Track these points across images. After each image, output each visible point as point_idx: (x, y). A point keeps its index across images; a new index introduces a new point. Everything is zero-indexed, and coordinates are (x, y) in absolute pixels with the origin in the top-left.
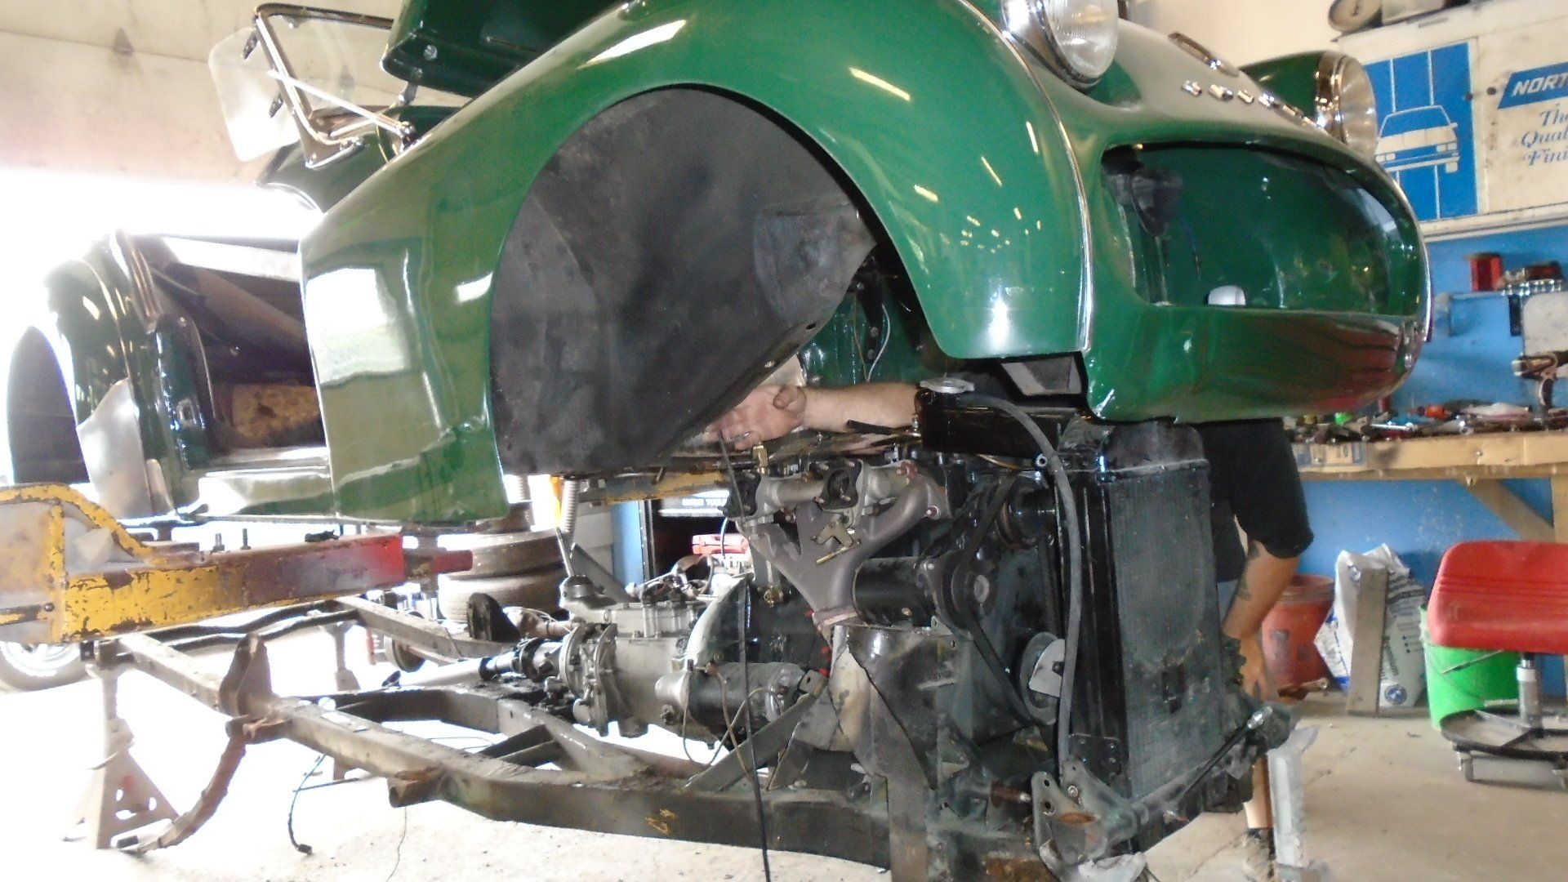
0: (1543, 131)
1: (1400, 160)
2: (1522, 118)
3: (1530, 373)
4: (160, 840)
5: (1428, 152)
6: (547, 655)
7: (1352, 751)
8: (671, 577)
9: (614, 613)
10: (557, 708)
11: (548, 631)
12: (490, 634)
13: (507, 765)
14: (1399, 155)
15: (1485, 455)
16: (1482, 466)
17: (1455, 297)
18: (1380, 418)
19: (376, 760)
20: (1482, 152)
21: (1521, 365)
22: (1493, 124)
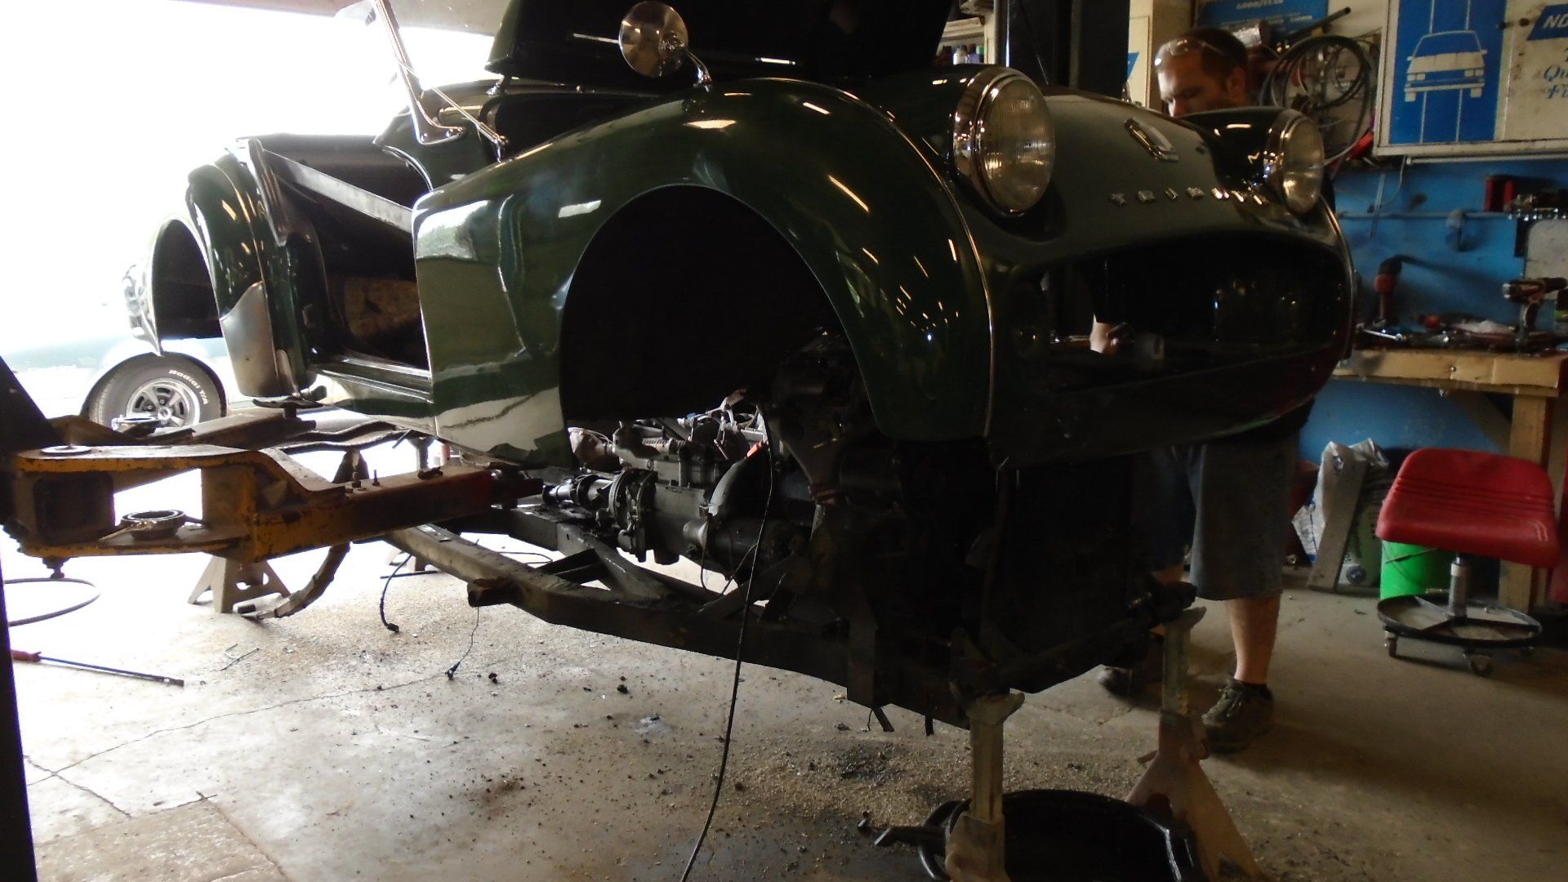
0: (1565, 67)
1: (1430, 81)
2: (1548, 52)
3: (1519, 296)
4: (276, 611)
5: (1457, 75)
6: (599, 491)
7: (1300, 621)
8: (720, 411)
9: (655, 462)
10: (605, 535)
11: (606, 452)
13: (562, 581)
14: (1430, 76)
15: (1458, 371)
16: (1454, 381)
17: (1468, 214)
18: (1378, 325)
19: (458, 566)
20: (1506, 81)
21: (1511, 288)
22: (1521, 54)
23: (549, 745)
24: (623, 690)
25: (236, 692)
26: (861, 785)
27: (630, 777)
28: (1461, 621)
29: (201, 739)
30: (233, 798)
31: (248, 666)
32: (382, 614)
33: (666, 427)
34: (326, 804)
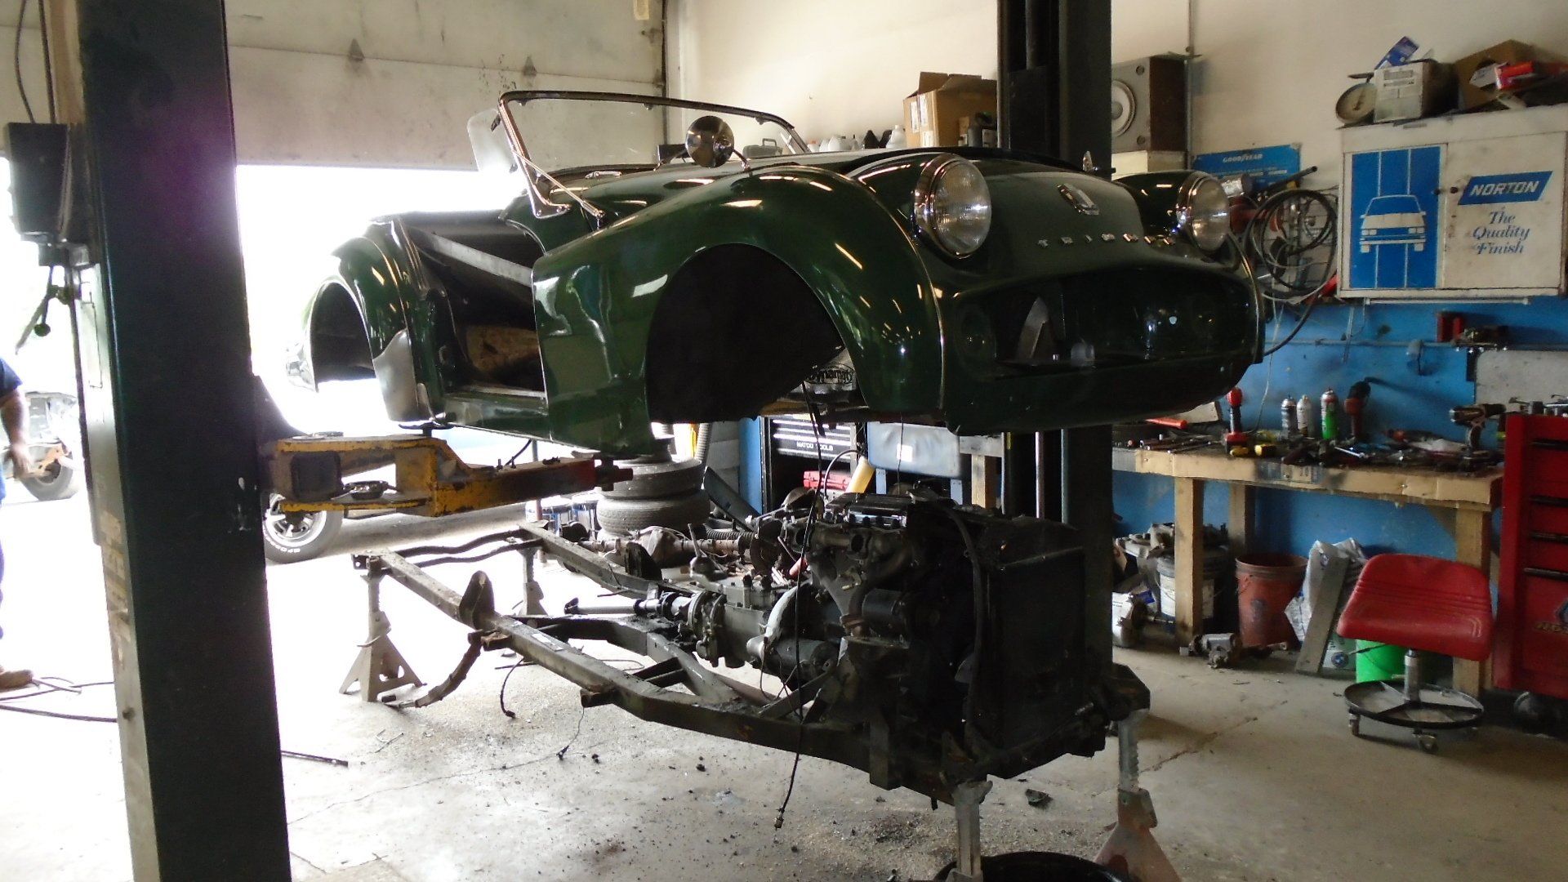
0: (1490, 228)
1: (1381, 236)
2: (1475, 216)
3: (1464, 420)
4: (416, 701)
5: (1401, 232)
6: (680, 607)
7: (1284, 703)
10: (685, 644)
12: (640, 572)
13: (652, 686)
14: (1380, 231)
15: (1408, 488)
16: (1406, 496)
17: (1425, 344)
18: (1349, 443)
19: (570, 672)
20: (1442, 239)
21: (1456, 414)
22: (1454, 216)
23: (644, 815)
24: (701, 768)
25: (390, 771)
26: (892, 848)
27: (708, 841)
28: (1416, 704)
29: (369, 810)
30: (401, 858)
31: (397, 749)
32: (502, 703)
33: (735, 519)
34: (472, 863)
